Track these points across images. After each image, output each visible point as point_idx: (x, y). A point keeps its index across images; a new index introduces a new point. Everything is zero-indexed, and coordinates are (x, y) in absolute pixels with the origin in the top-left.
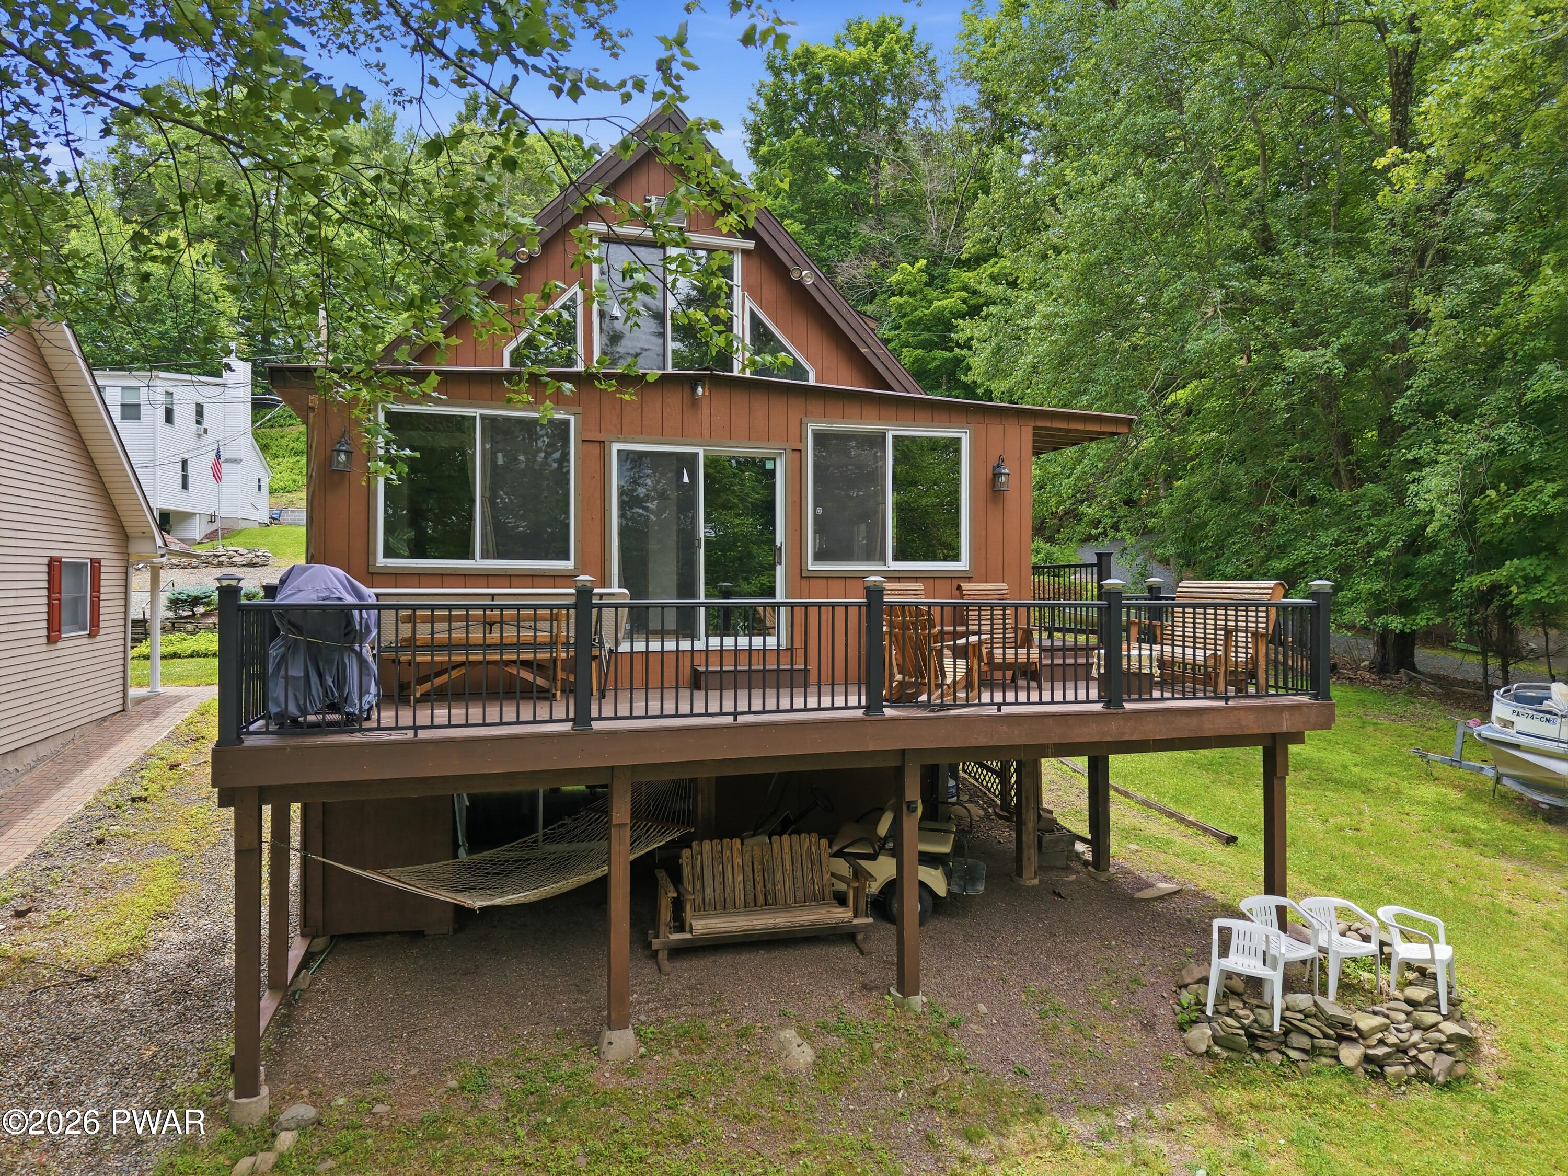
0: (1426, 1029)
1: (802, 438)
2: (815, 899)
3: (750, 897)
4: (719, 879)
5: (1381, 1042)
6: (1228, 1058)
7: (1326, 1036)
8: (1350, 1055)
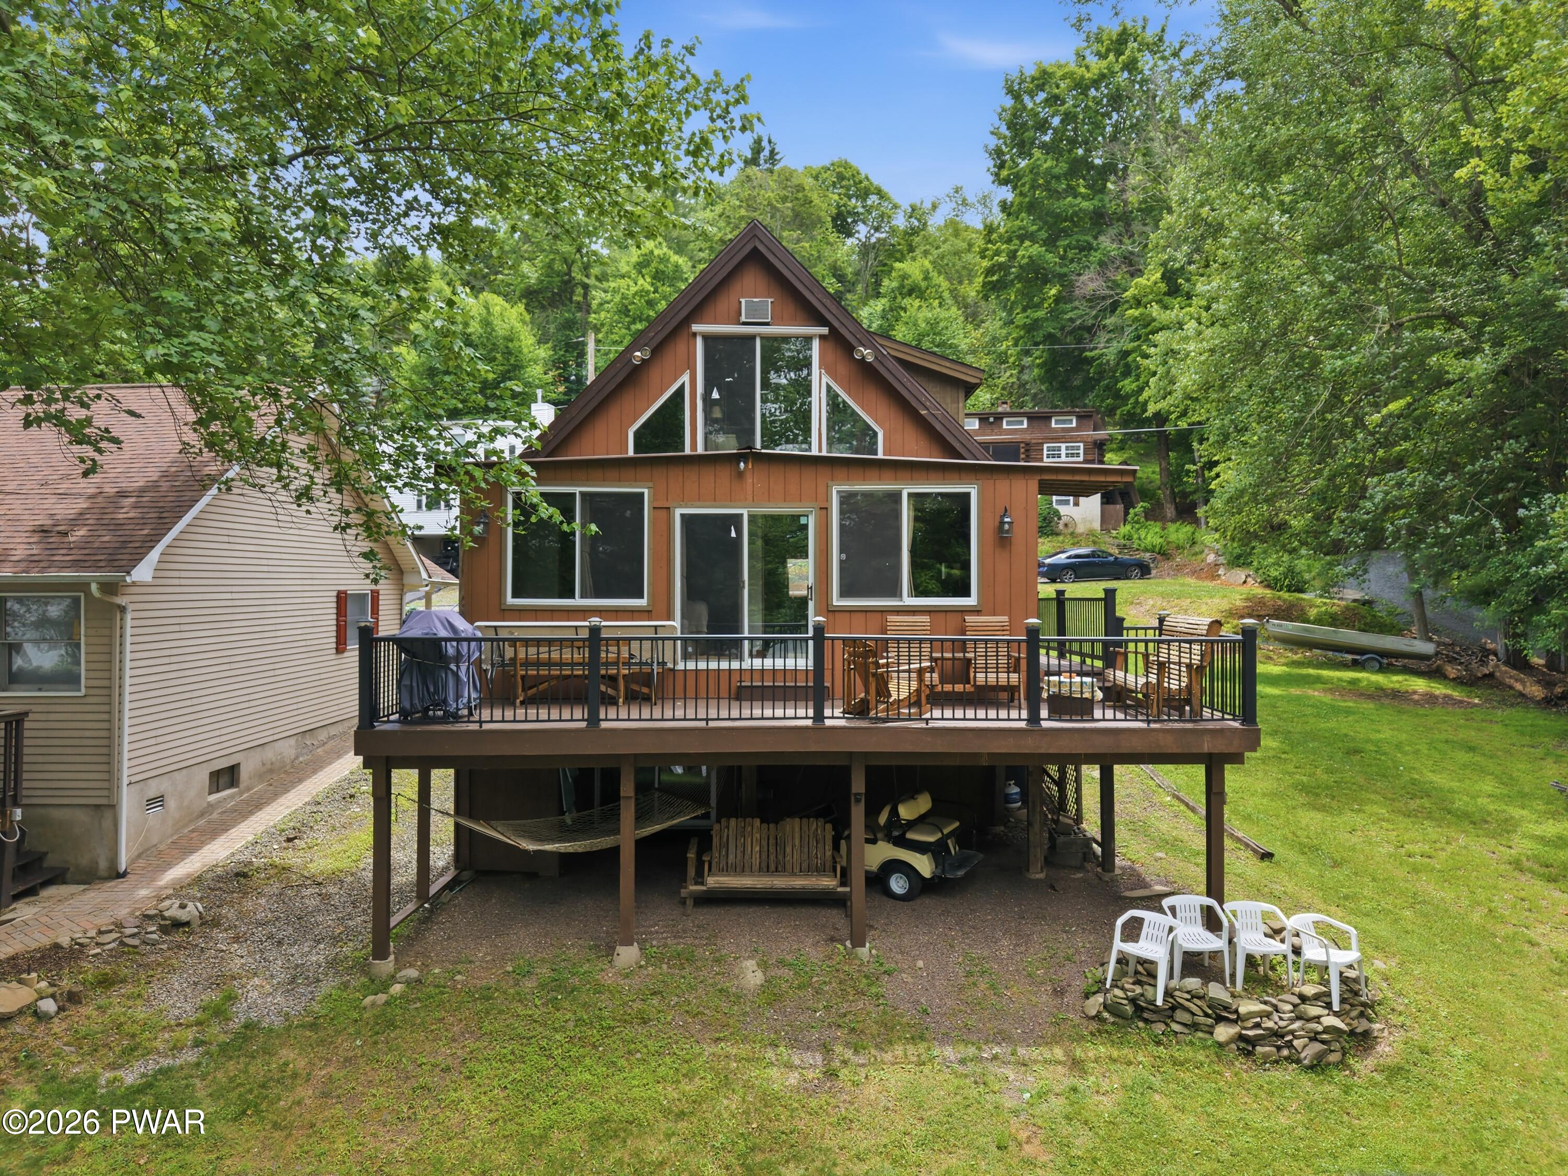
0: (1309, 1020)
1: (828, 499)
2: (817, 870)
3: (764, 865)
4: (740, 849)
5: (1257, 1026)
6: (1113, 1023)
7: (1207, 1015)
8: (1223, 1032)
